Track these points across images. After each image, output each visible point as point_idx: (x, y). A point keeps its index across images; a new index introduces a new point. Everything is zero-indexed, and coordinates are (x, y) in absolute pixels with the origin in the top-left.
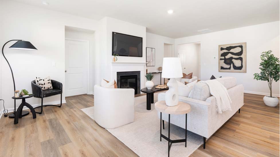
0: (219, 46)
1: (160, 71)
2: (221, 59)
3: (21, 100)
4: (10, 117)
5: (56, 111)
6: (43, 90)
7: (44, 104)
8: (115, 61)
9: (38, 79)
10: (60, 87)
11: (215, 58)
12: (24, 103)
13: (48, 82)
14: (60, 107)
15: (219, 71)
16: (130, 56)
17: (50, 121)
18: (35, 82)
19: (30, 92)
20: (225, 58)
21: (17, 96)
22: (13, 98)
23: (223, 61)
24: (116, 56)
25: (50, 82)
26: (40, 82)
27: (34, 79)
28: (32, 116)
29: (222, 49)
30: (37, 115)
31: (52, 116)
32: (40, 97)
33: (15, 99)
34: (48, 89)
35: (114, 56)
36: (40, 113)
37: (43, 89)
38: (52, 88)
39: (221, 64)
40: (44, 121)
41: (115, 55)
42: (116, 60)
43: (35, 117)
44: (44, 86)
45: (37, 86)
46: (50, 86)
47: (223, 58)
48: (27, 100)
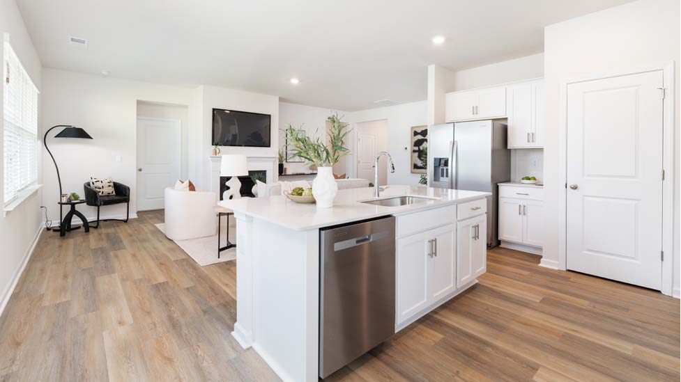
0: (412, 128)
1: (315, 172)
2: (414, 151)
3: (70, 206)
4: (55, 231)
5: (118, 226)
6: (100, 196)
7: (100, 218)
8: (216, 154)
9: (94, 181)
10: (126, 193)
11: (406, 148)
12: (73, 211)
13: (109, 184)
14: (126, 221)
15: (412, 172)
16: (245, 146)
17: (108, 235)
18: (89, 184)
19: (82, 197)
20: (419, 149)
21: (64, 200)
22: (59, 203)
23: (417, 153)
24: (219, 147)
25: (112, 184)
26: (96, 184)
27: (88, 180)
28: (84, 230)
29: (416, 134)
30: (91, 230)
31: (111, 230)
32: (96, 205)
33: (61, 204)
34: (109, 195)
35: (214, 147)
36: (96, 228)
37: (100, 194)
38: (114, 193)
39: (414, 158)
40: (100, 234)
41: (216, 145)
42: (218, 152)
43: (87, 230)
44: (101, 190)
45: (91, 190)
46: (111, 190)
47: (416, 148)
48: (77, 207)
